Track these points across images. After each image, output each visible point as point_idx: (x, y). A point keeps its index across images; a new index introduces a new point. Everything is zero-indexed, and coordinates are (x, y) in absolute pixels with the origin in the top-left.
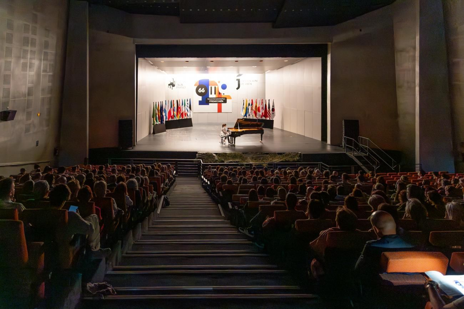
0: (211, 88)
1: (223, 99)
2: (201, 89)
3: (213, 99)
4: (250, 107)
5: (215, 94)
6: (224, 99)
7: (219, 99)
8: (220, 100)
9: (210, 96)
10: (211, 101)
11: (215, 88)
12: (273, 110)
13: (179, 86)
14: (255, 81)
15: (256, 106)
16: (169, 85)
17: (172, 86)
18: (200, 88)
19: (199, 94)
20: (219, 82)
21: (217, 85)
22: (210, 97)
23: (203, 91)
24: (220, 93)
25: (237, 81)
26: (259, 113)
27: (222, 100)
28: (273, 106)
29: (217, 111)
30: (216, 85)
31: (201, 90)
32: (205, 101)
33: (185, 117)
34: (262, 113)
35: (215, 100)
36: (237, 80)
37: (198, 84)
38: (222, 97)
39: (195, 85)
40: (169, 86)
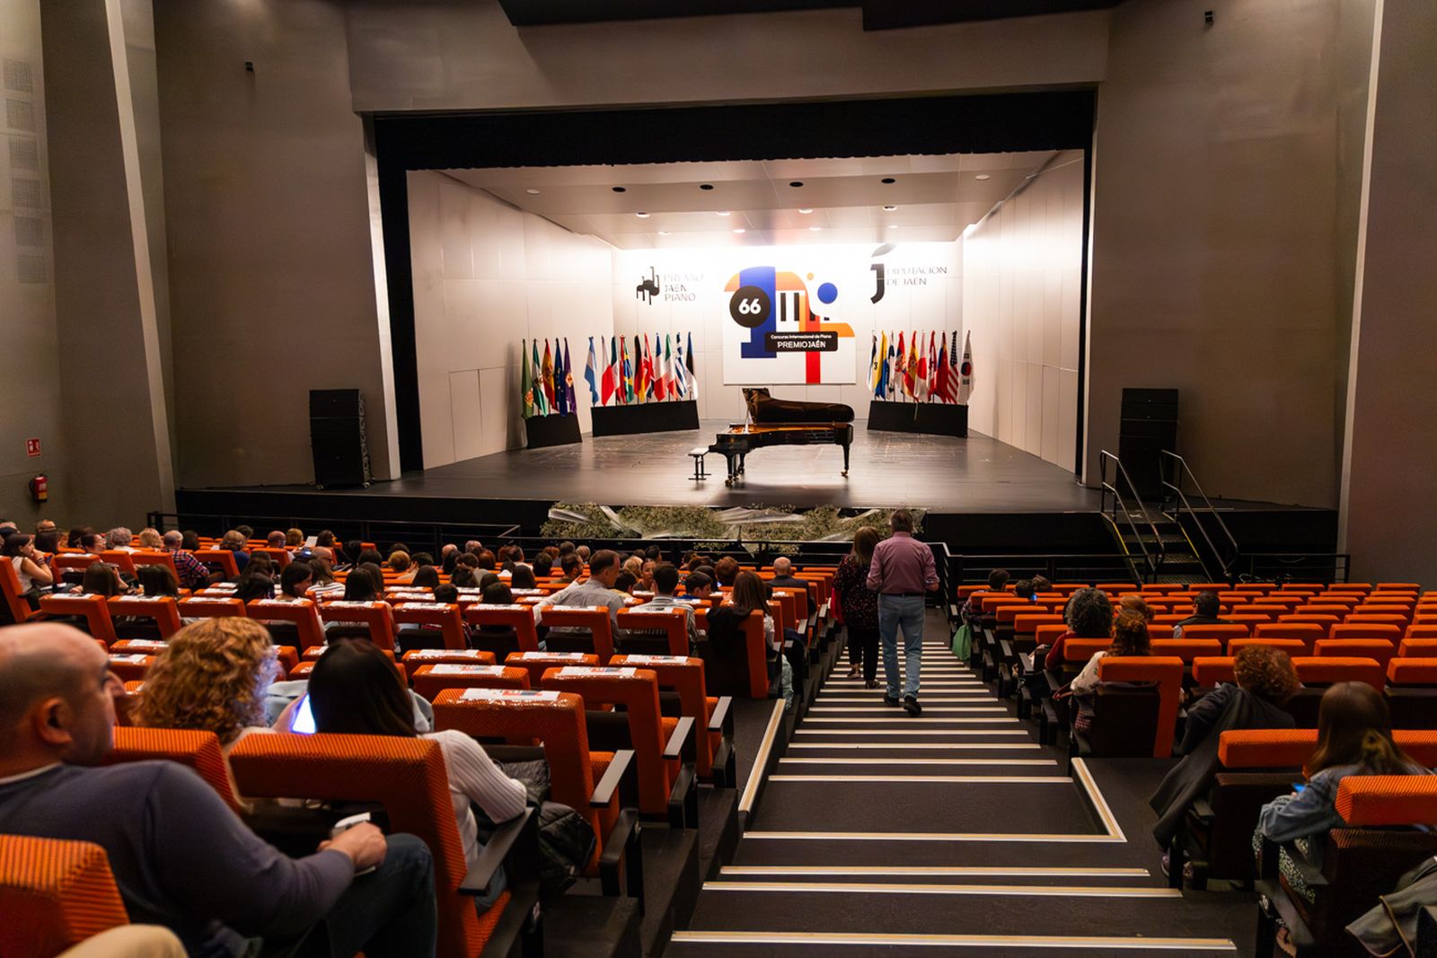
0: (783, 296)
1: (825, 337)
2: (749, 303)
3: (791, 337)
4: (893, 362)
5: (797, 318)
6: (830, 337)
7: (812, 337)
8: (815, 340)
9: (781, 327)
10: (784, 344)
11: (797, 296)
12: (967, 369)
13: (674, 293)
14: (940, 270)
15: (913, 357)
16: (640, 289)
17: (651, 294)
18: (745, 301)
19: (742, 320)
20: (810, 277)
21: (803, 288)
22: (778, 330)
23: (755, 308)
24: (812, 317)
25: (875, 272)
26: (922, 381)
27: (822, 340)
28: (967, 356)
29: (803, 380)
30: (799, 289)
31: (747, 306)
32: (763, 344)
33: (668, 397)
34: (932, 381)
35: (796, 340)
36: (873, 268)
37: (738, 282)
38: (822, 330)
39: (727, 289)
40: (640, 293)
